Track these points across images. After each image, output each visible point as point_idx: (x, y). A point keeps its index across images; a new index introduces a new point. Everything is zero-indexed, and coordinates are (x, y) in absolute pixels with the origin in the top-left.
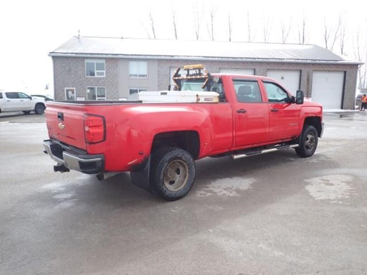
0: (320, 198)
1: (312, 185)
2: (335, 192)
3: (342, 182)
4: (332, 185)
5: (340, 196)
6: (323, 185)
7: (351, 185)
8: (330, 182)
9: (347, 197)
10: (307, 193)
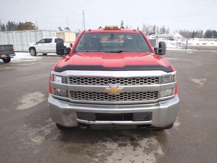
0: (36, 93)
1: (42, 97)
2: (29, 97)
3: (25, 103)
4: (31, 100)
5: (27, 95)
6: (36, 98)
7: (20, 103)
8: (33, 101)
9: (23, 96)
10: (43, 93)
